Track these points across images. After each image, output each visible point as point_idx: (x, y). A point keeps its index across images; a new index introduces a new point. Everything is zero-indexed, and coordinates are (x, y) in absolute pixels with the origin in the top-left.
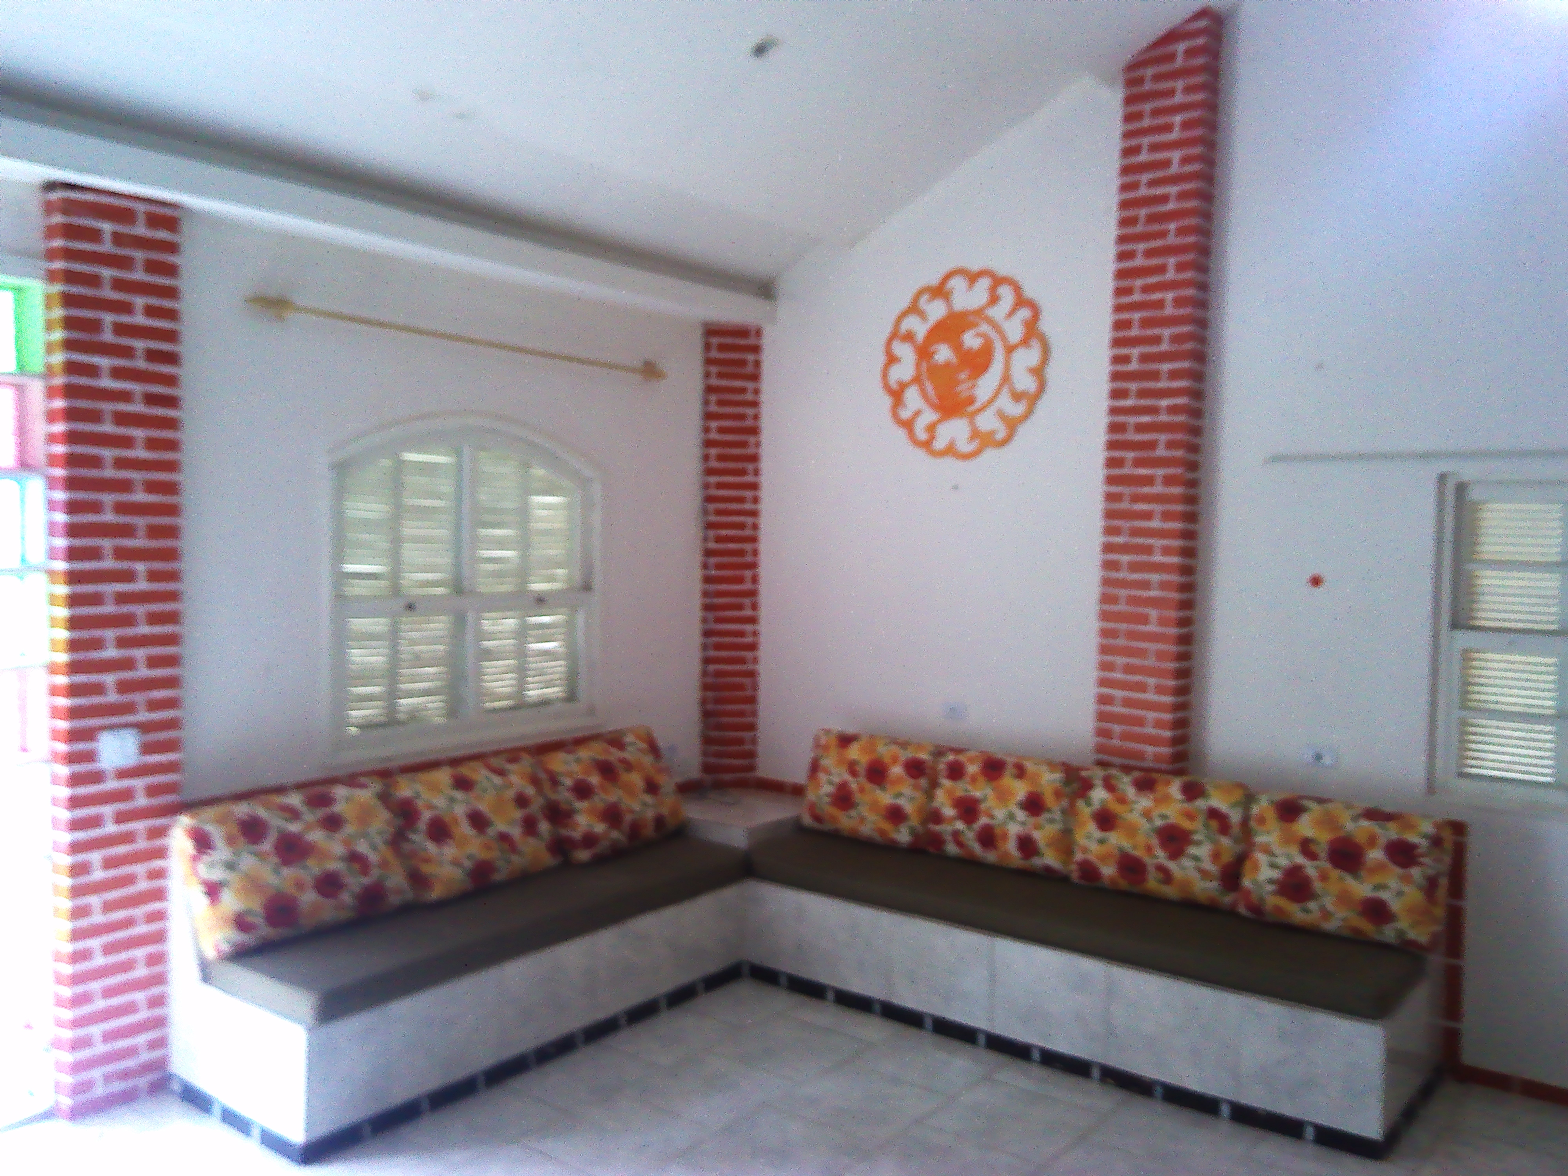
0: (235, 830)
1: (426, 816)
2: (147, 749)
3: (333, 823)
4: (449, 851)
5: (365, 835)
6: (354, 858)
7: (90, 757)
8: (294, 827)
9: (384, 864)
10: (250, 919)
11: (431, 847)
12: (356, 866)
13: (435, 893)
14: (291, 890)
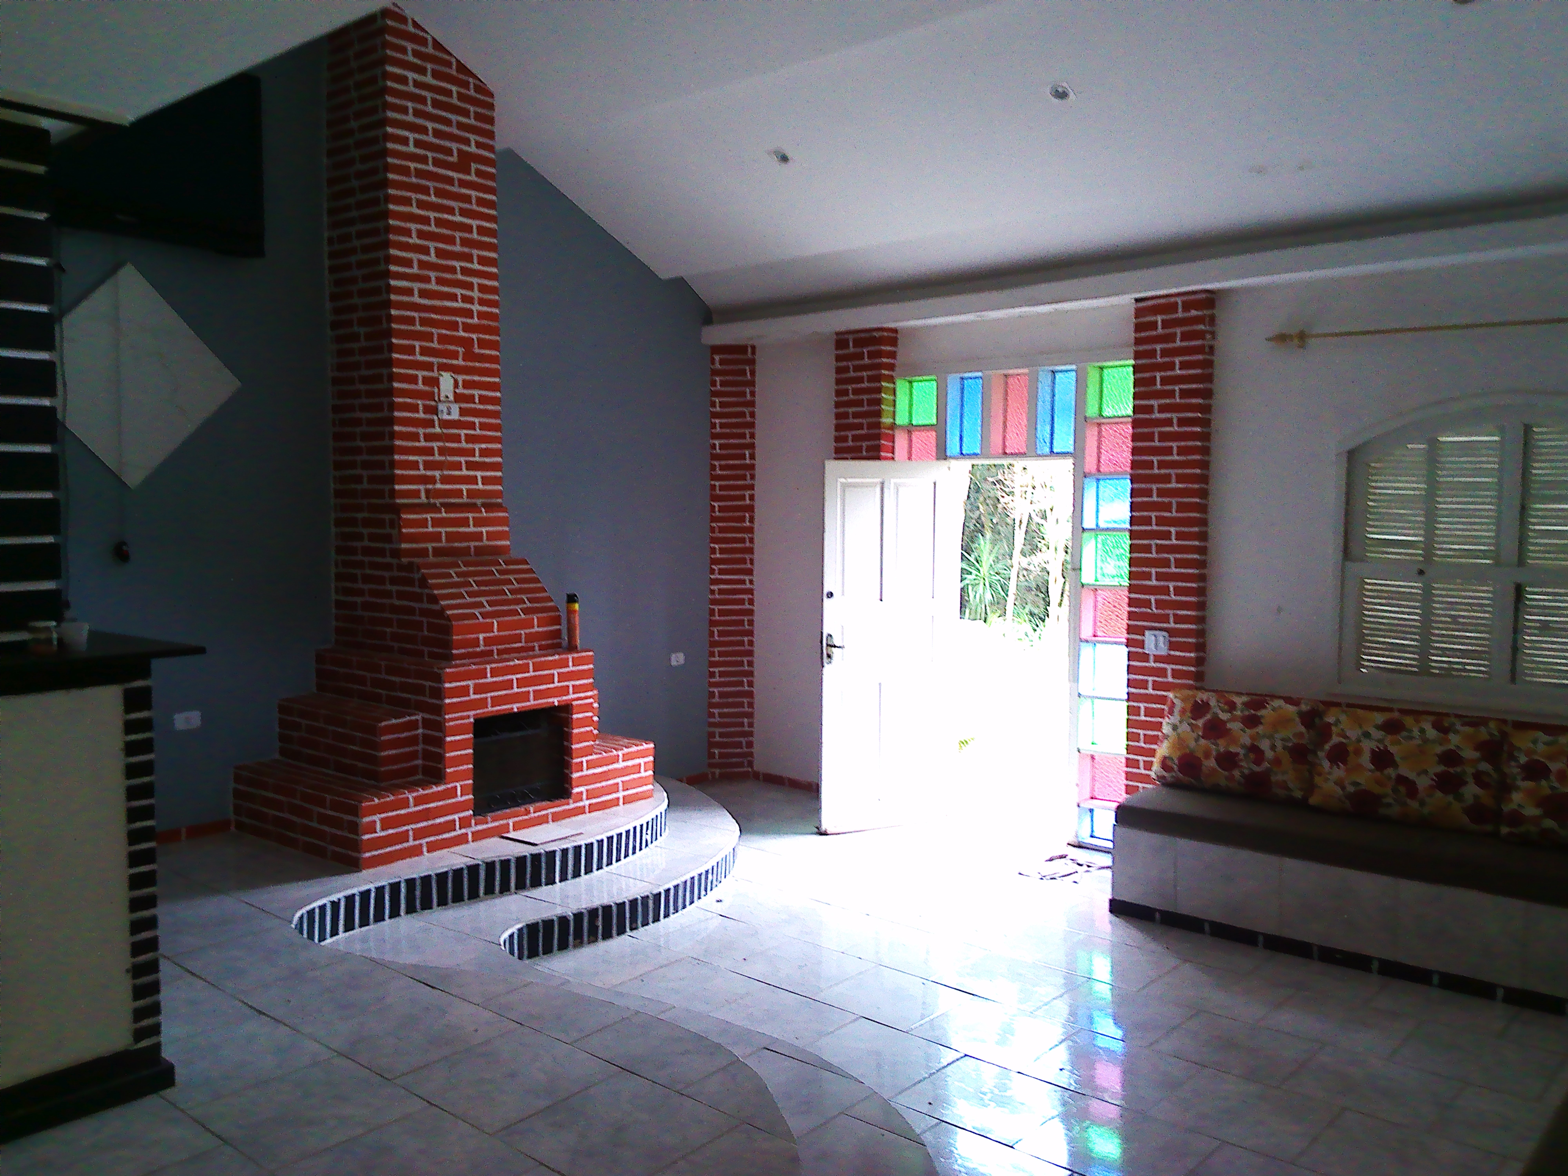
0: (1189, 706)
1: (1335, 739)
2: (1172, 646)
3: (1252, 722)
4: (1339, 772)
5: (1271, 737)
6: (1254, 749)
7: (1142, 644)
8: (1224, 716)
9: (1277, 761)
10: (1169, 763)
11: (1326, 764)
12: (1252, 756)
13: (1313, 800)
14: (1200, 755)
